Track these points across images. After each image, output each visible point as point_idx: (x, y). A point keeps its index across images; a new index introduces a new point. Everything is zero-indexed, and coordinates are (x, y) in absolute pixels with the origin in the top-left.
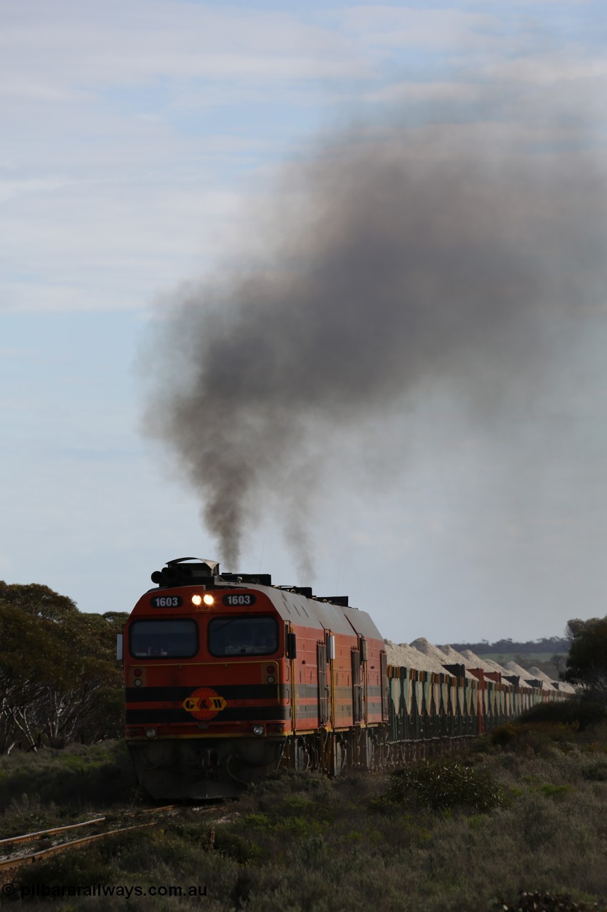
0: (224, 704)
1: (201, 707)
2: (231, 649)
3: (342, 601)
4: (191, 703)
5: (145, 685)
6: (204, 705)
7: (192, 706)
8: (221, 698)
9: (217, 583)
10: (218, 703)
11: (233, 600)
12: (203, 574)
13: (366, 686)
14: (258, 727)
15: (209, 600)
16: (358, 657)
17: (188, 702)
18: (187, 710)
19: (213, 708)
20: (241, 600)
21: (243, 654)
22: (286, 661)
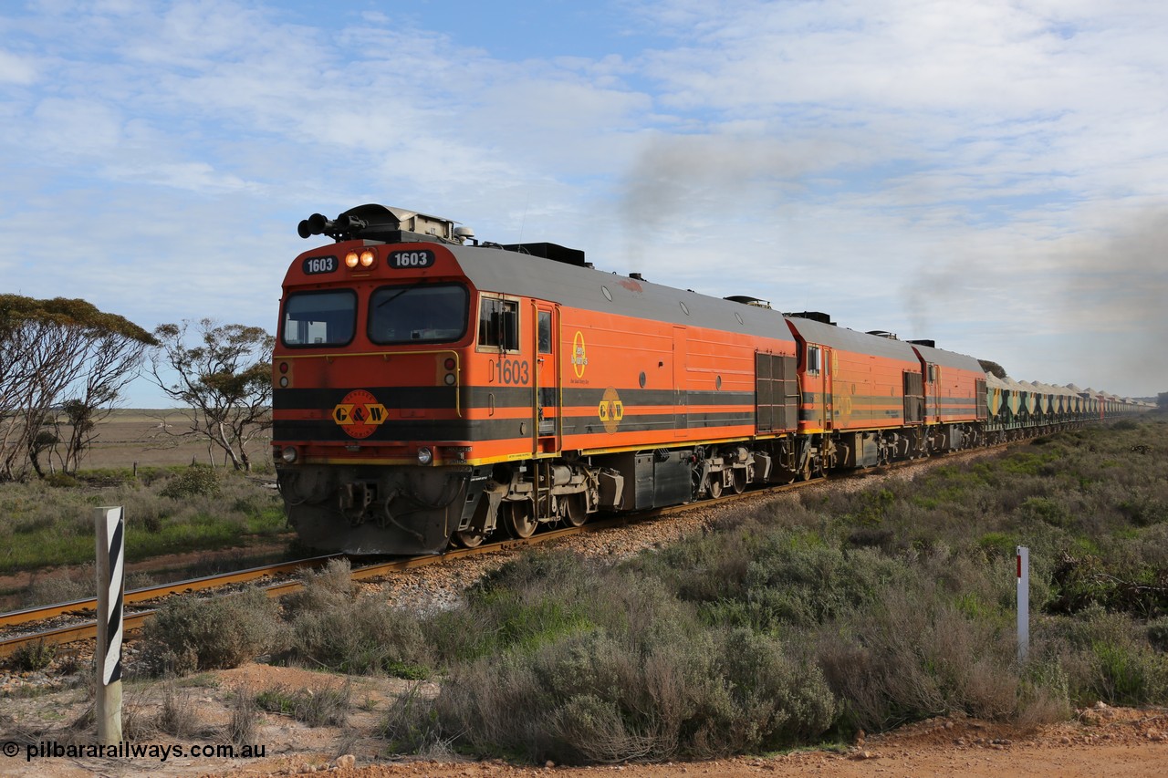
0: (385, 414)
1: (356, 419)
4: (343, 413)
6: (358, 416)
7: (344, 417)
8: (381, 406)
10: (376, 414)
14: (424, 450)
15: (368, 259)
17: (339, 411)
18: (338, 422)
19: (369, 421)
21: (415, 341)
22: (484, 351)
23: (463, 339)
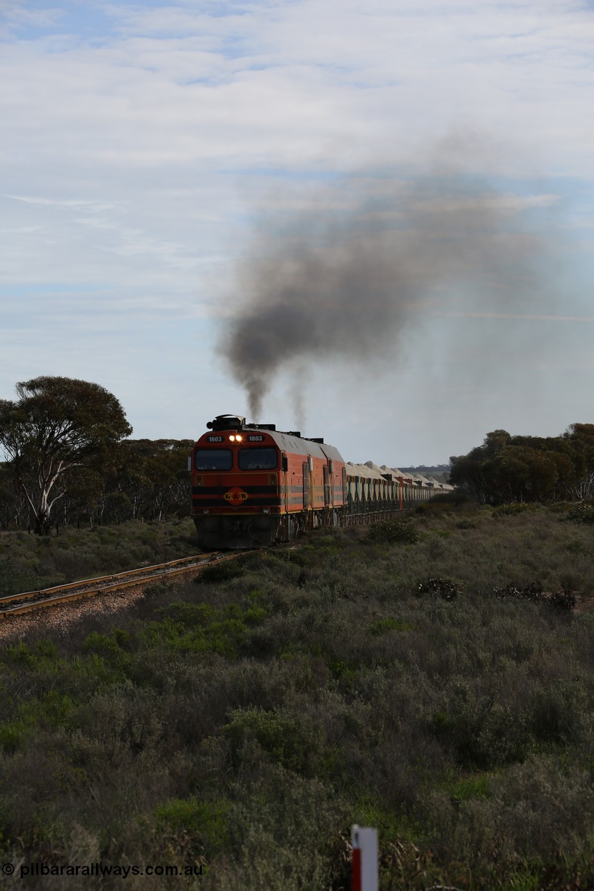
0: (247, 496)
1: (234, 498)
2: (251, 466)
3: (320, 441)
5: (203, 485)
6: (236, 497)
7: (229, 497)
8: (245, 493)
9: (243, 429)
10: (243, 496)
11: (252, 439)
12: (236, 424)
13: (333, 487)
14: (266, 509)
15: (239, 438)
16: (327, 470)
17: (227, 496)
18: (226, 500)
19: (241, 498)
20: (257, 439)
21: (258, 469)
22: (282, 473)
23: (276, 468)
